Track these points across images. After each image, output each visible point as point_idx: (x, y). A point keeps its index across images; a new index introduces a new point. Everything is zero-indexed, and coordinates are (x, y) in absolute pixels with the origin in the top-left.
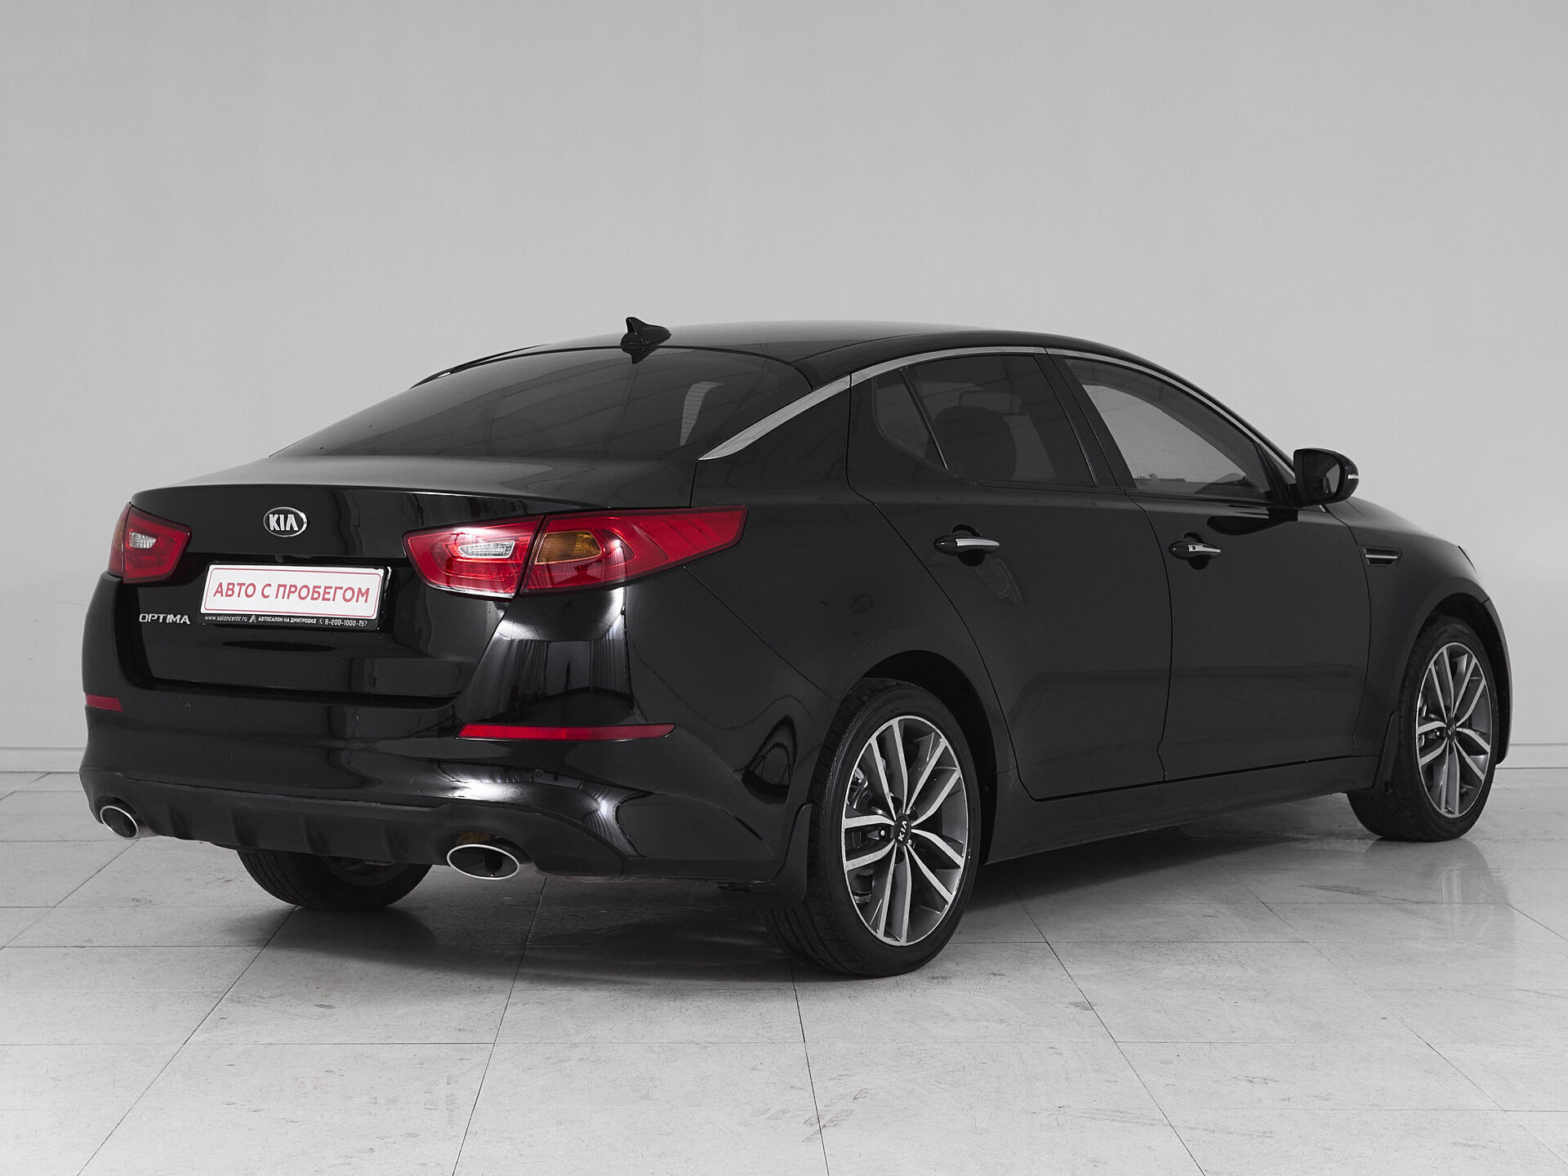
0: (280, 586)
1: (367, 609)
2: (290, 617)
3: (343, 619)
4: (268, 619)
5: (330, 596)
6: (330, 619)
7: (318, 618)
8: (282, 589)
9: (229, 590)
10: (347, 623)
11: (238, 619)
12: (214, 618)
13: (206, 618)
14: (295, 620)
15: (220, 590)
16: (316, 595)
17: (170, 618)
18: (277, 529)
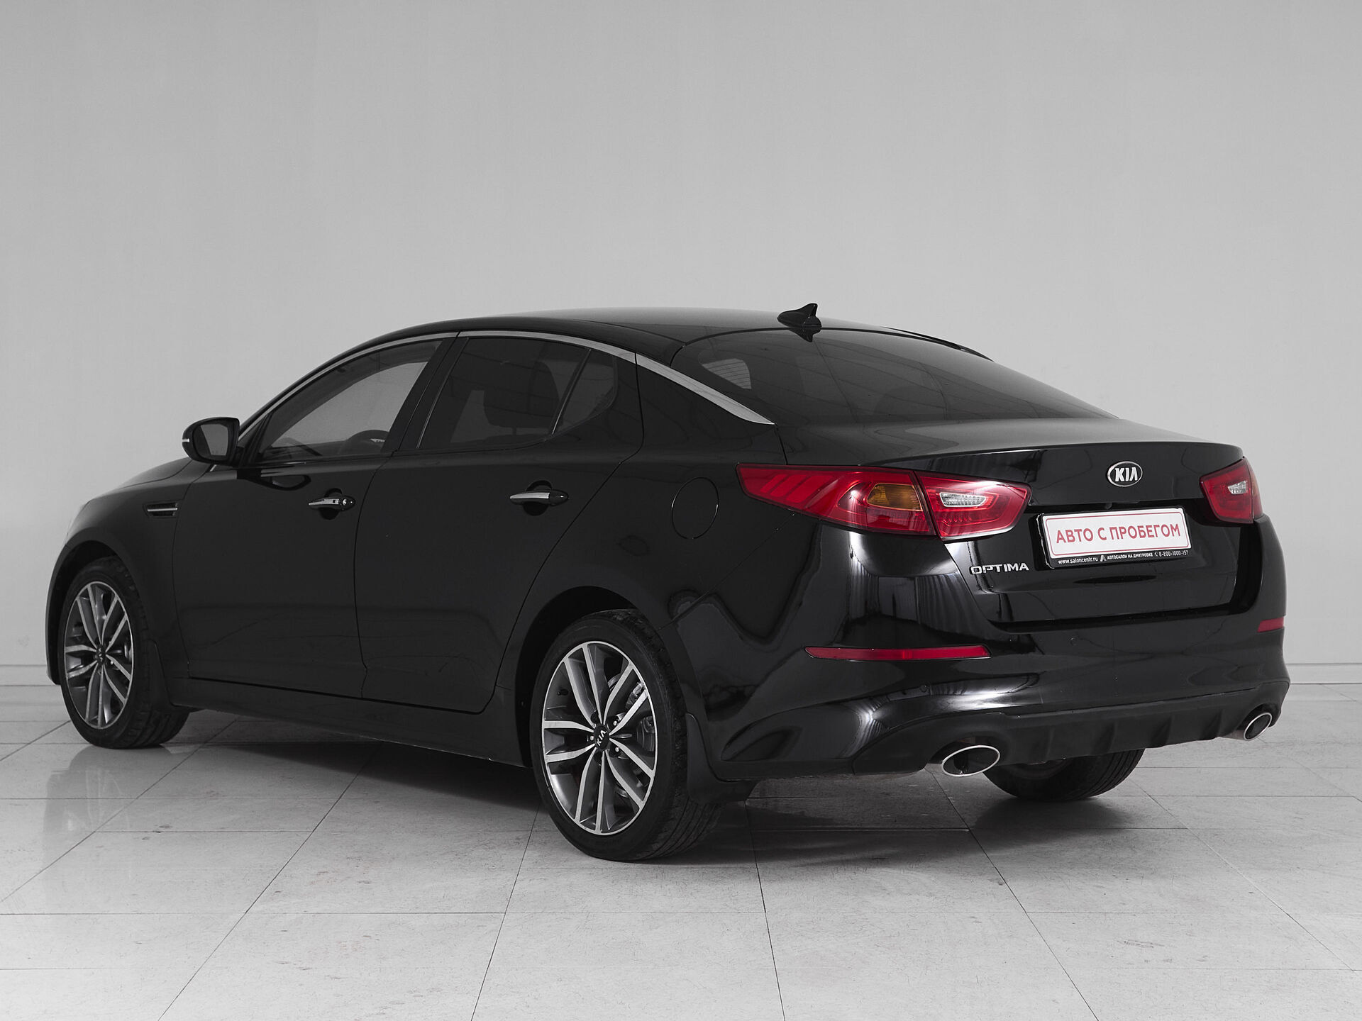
0: (1111, 529)
1: (1181, 541)
2: (1132, 553)
3: (1171, 551)
4: (1116, 557)
5: (1153, 533)
6: (1162, 551)
7: (1153, 552)
8: (1114, 531)
9: (1070, 536)
10: (1175, 554)
11: (1089, 560)
12: (1068, 561)
13: (1060, 562)
14: (1137, 555)
15: (1060, 537)
16: (1142, 534)
17: (1008, 567)
18: (1122, 480)
